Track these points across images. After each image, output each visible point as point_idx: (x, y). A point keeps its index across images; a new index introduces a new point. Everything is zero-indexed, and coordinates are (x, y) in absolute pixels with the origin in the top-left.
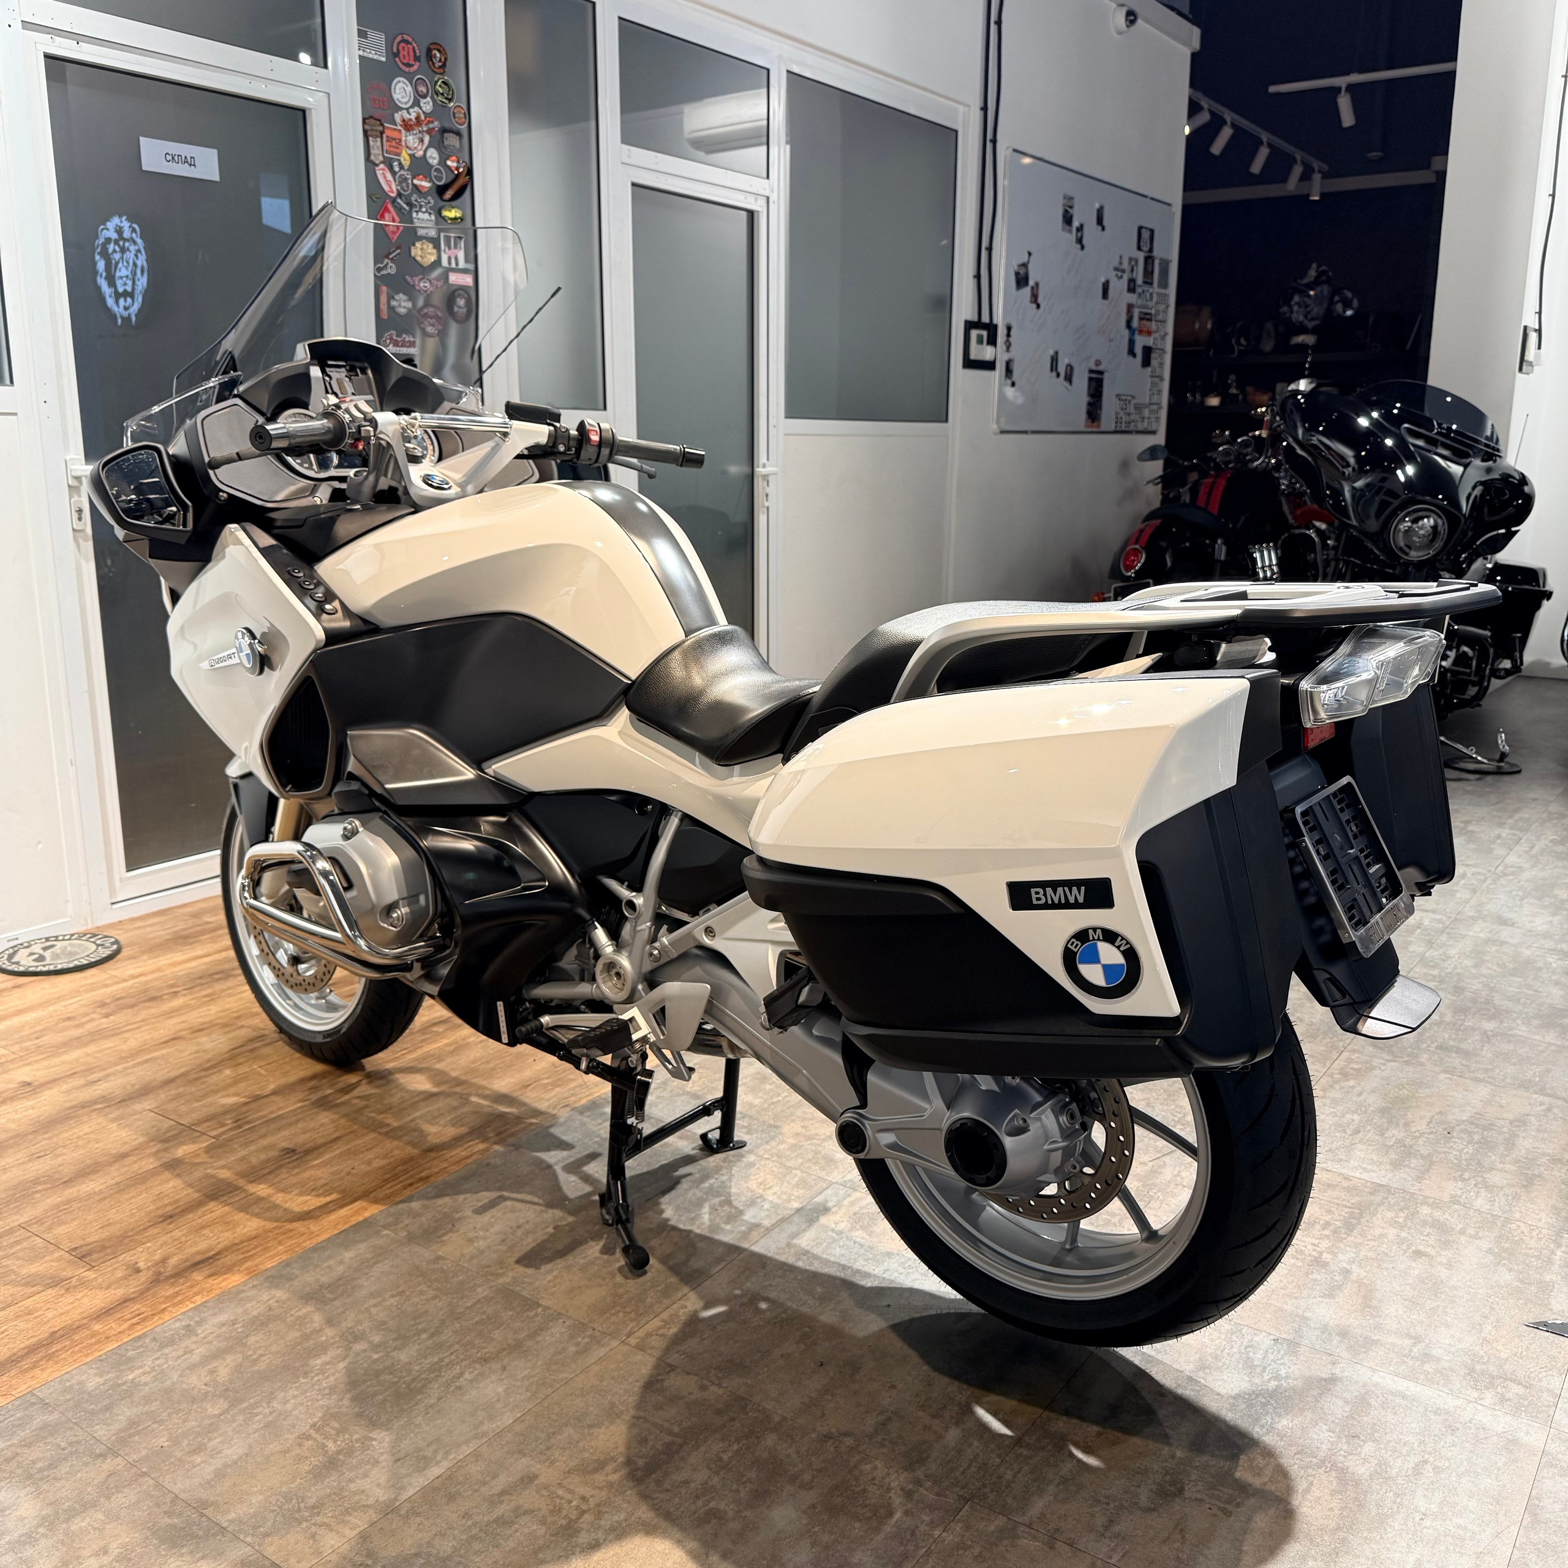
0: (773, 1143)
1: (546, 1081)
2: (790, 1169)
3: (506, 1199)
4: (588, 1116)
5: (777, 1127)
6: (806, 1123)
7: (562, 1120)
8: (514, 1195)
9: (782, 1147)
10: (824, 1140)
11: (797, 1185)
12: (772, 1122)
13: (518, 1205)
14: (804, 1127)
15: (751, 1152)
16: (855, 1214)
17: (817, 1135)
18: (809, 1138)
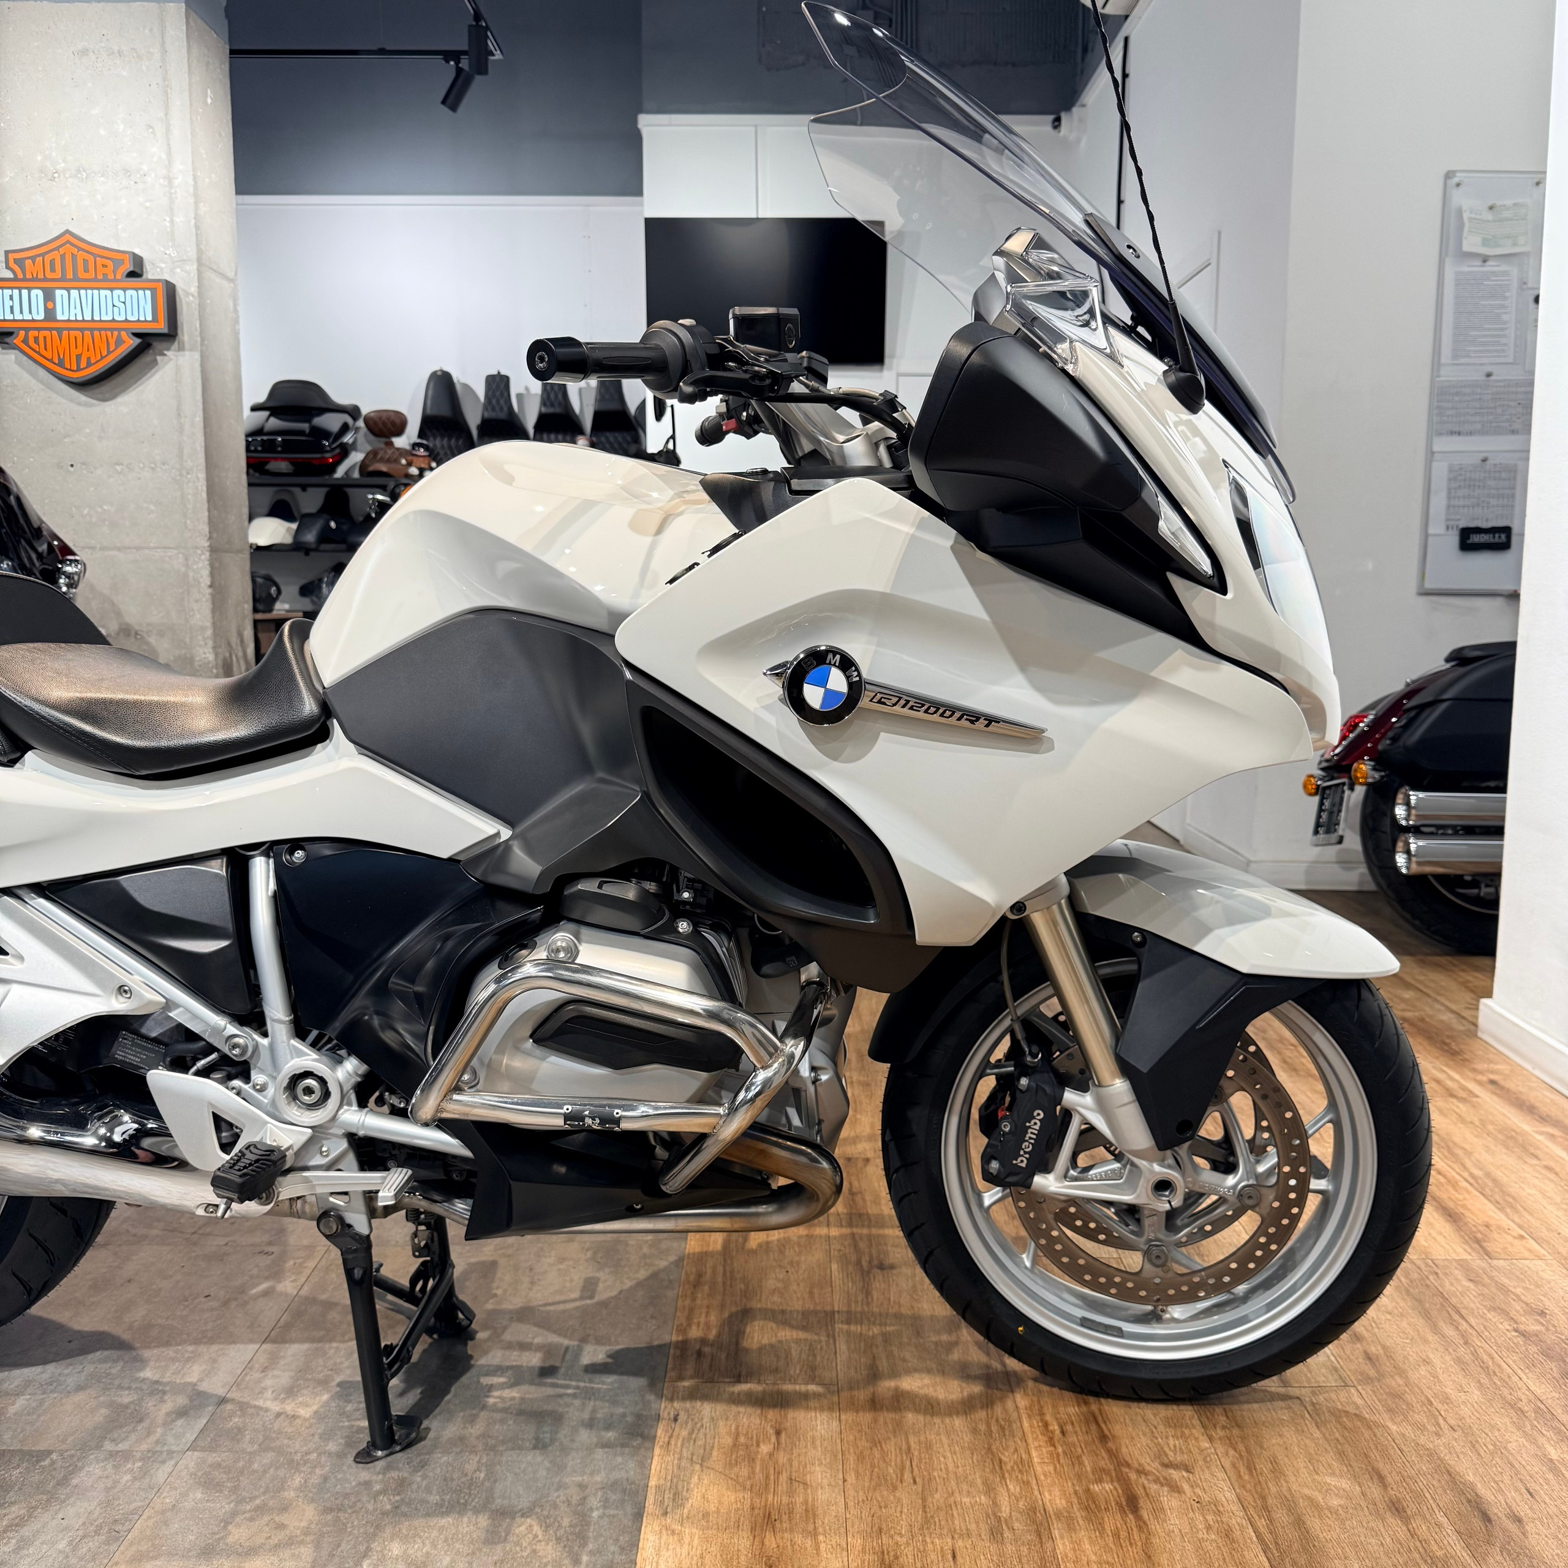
0: (315, 1480)
1: (765, 1449)
2: (264, 1448)
3: (582, 1298)
4: (624, 1415)
5: (328, 1510)
6: (281, 1536)
7: (651, 1397)
8: (578, 1304)
9: (298, 1480)
10: (234, 1514)
11: (240, 1430)
12: (341, 1515)
13: (558, 1298)
14: (281, 1526)
15: (341, 1455)
16: (141, 1421)
17: (251, 1519)
18: (261, 1510)
